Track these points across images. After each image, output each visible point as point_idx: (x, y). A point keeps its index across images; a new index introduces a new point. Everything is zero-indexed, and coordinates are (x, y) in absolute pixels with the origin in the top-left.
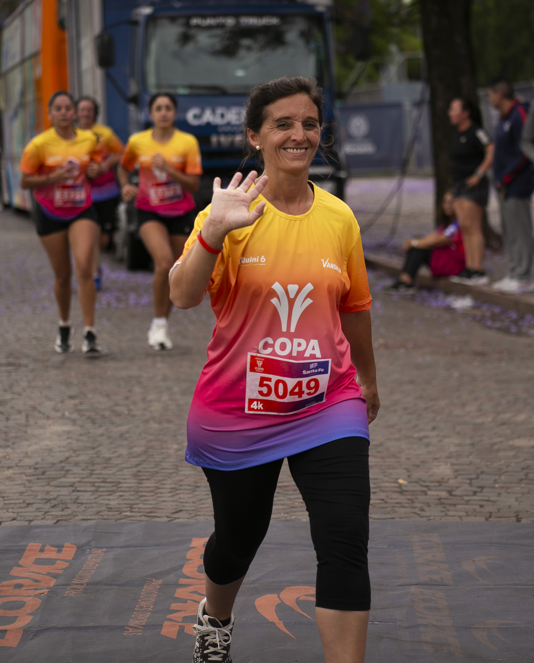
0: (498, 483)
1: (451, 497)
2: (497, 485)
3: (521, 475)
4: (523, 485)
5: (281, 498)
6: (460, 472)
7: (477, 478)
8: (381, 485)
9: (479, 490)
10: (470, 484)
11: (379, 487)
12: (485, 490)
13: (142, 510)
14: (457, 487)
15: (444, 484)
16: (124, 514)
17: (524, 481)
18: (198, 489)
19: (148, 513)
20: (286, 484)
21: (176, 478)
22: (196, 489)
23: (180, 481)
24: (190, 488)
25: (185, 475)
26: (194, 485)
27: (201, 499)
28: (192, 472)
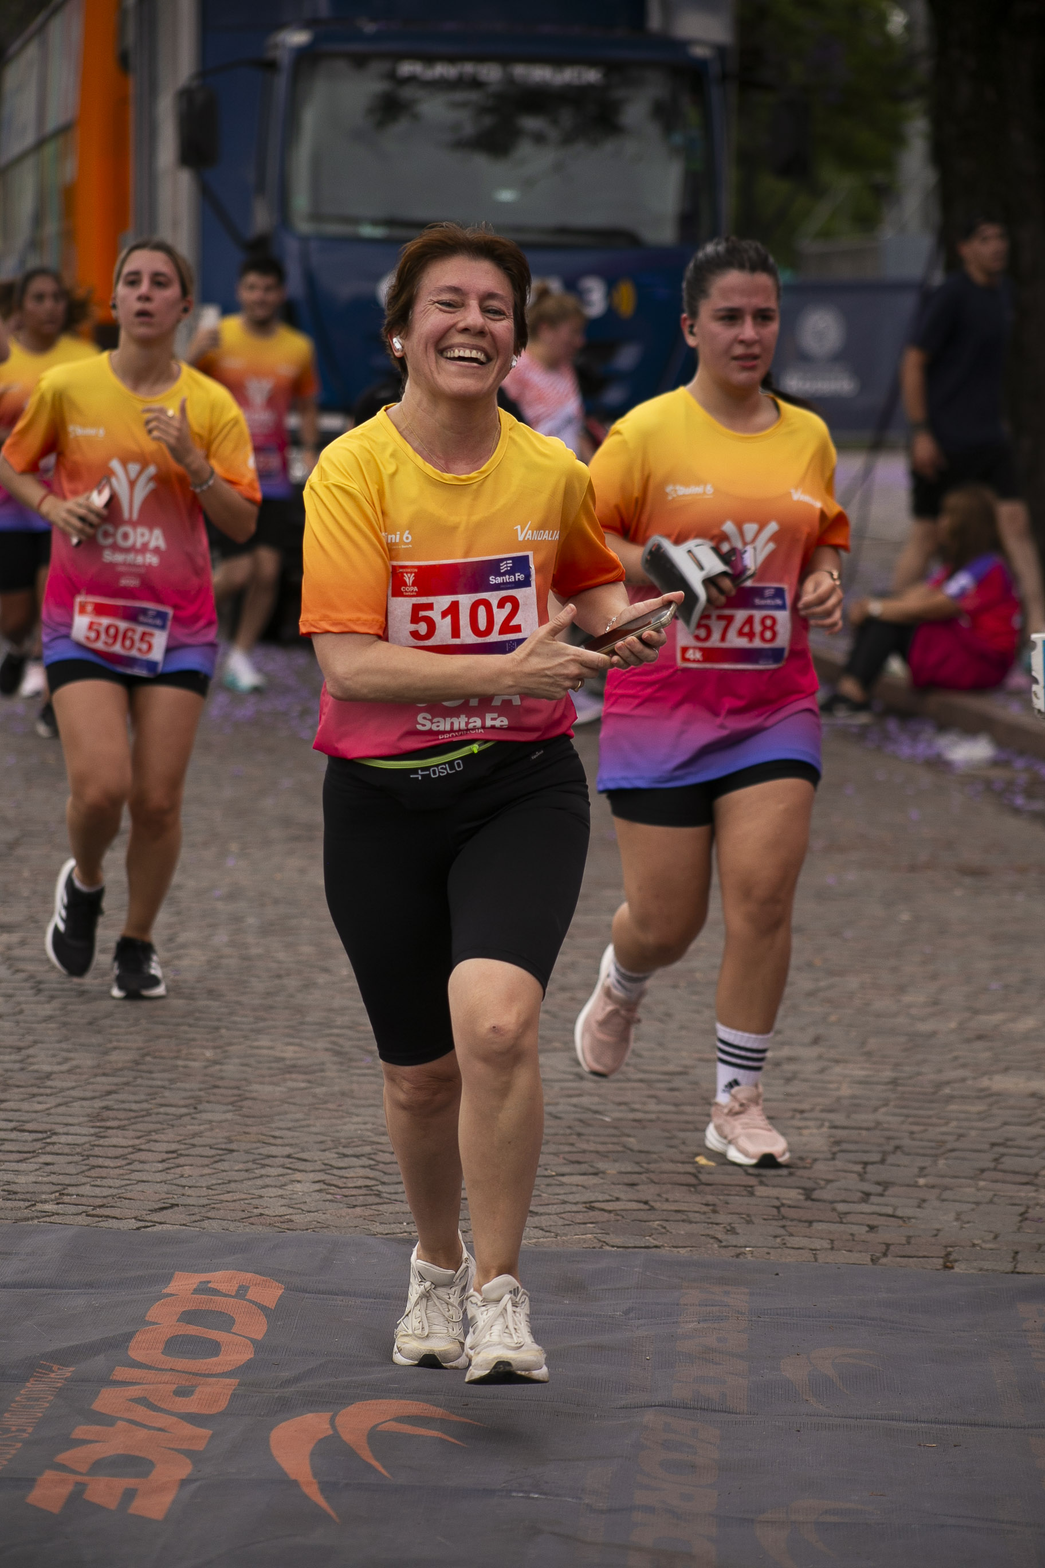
0: (925, 1176)
1: (808, 1204)
2: (922, 1181)
3: (986, 1160)
4: (982, 1184)
6: (846, 1146)
7: (882, 1161)
8: (652, 1166)
9: (878, 1189)
10: (862, 1175)
11: (648, 1171)
12: (892, 1191)
13: (84, 1200)
14: (829, 1182)
16: (38, 1206)
17: (988, 1174)
18: (228, 1157)
19: (95, 1207)
21: (189, 1127)
22: (222, 1157)
23: (194, 1135)
24: (213, 1152)
25: (210, 1122)
26: (223, 1146)
27: (230, 1182)
28: (229, 1116)
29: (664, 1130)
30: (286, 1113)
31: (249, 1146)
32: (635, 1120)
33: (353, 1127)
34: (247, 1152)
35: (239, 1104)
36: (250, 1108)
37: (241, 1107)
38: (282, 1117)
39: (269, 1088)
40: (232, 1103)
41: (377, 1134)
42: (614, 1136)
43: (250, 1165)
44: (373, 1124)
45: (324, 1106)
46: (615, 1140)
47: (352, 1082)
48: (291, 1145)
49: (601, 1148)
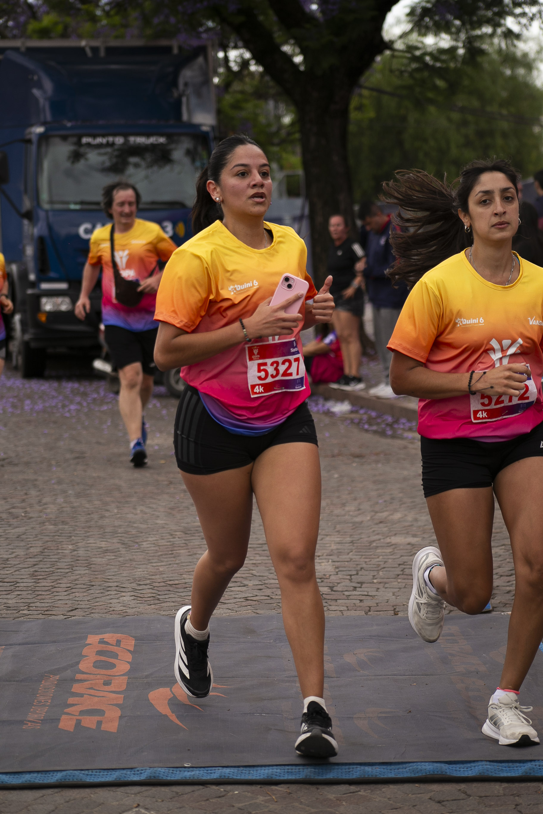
0: (376, 579)
1: (333, 593)
2: (375, 581)
3: (398, 571)
4: (399, 580)
5: (172, 596)
6: (341, 569)
7: (357, 574)
8: (266, 582)
9: (359, 585)
10: (351, 580)
11: (265, 584)
12: (364, 586)
13: (39, 609)
14: (338, 583)
15: (326, 580)
16: (21, 612)
17: (400, 577)
18: (92, 588)
19: (45, 611)
20: (177, 582)
21: (72, 577)
22: (90, 588)
23: (75, 580)
24: (85, 586)
25: (80, 574)
26: (89, 584)
27: (96, 598)
28: (87, 572)
29: (266, 567)
30: (110, 569)
31: (99, 583)
32: (253, 564)
33: (139, 573)
34: (99, 586)
35: (89, 566)
36: (94, 568)
37: (91, 568)
38: (109, 571)
39: (100, 559)
40: (86, 566)
41: (150, 575)
42: (246, 570)
43: (102, 591)
44: (147, 571)
45: (124, 565)
46: (248, 572)
47: (133, 555)
48: (116, 582)
49: (243, 576)
